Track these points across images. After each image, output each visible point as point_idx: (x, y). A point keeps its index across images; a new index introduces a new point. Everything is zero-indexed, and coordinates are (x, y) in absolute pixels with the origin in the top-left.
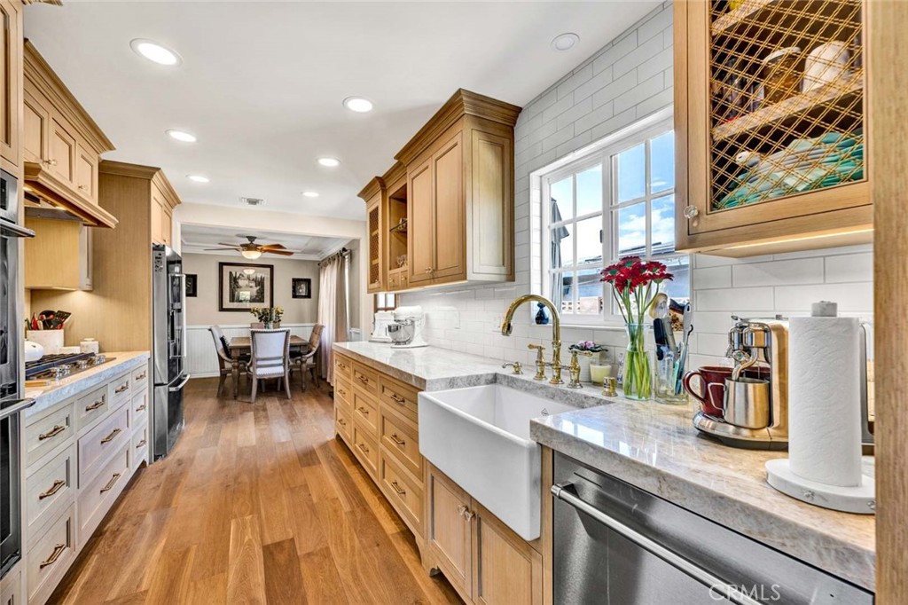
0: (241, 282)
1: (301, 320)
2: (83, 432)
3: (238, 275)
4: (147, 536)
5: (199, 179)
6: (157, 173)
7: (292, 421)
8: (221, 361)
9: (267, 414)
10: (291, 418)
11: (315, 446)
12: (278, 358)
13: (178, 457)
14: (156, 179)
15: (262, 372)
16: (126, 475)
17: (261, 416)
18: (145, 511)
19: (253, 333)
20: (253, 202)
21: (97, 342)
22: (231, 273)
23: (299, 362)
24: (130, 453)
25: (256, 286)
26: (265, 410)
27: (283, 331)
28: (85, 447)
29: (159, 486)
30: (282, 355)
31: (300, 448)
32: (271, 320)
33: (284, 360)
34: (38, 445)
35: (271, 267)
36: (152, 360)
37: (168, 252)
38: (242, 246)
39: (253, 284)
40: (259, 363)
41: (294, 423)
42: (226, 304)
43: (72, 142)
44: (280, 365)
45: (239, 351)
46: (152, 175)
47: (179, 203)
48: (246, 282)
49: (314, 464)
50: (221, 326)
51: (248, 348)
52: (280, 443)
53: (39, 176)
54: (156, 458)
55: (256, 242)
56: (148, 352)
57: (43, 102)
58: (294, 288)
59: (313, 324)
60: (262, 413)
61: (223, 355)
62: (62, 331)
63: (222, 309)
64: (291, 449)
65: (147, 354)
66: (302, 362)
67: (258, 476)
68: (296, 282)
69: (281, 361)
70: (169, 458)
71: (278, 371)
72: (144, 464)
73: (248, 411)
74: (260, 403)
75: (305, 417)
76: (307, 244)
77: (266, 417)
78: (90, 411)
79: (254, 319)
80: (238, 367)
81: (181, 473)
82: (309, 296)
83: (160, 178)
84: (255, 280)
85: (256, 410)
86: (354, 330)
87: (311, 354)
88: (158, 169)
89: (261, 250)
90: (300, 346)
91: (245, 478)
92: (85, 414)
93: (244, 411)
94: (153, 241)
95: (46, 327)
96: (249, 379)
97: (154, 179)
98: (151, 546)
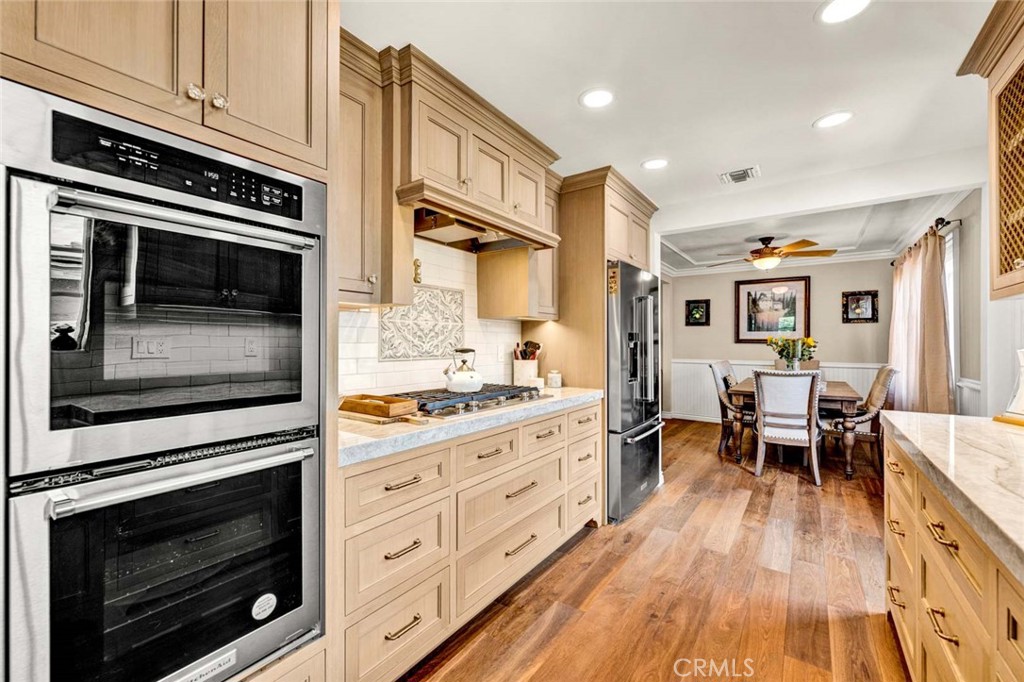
0: (762, 305)
1: (858, 356)
2: (467, 483)
3: (758, 297)
4: (535, 639)
5: (657, 164)
6: (610, 174)
7: (805, 532)
8: (724, 408)
9: (770, 503)
10: (808, 524)
11: (832, 614)
12: (800, 417)
13: (630, 529)
14: (610, 181)
15: (769, 433)
16: (551, 538)
17: (761, 503)
18: (556, 595)
19: (758, 375)
20: (740, 176)
21: (560, 375)
22: (749, 294)
23: (840, 426)
24: (565, 511)
25: (784, 308)
26: (770, 494)
27: (808, 375)
28: (468, 502)
29: (589, 564)
30: (806, 413)
31: (799, 599)
32: (794, 356)
33: (809, 420)
34: (381, 496)
35: (807, 280)
36: (607, 402)
37: (644, 277)
38: (753, 252)
39: (779, 306)
40: (769, 419)
41: (808, 537)
42: (745, 334)
43: (505, 159)
44: (802, 427)
45: (741, 398)
46: (604, 177)
47: (656, 209)
48: (770, 304)
49: (814, 661)
50: (731, 362)
51: (751, 396)
52: (766, 570)
53: (426, 192)
54: (610, 520)
55: (773, 244)
56: (602, 391)
57: (459, 119)
58: (846, 307)
59: (880, 366)
60: (763, 498)
61: (726, 401)
62: (535, 362)
63: (738, 340)
64: (781, 593)
65: (600, 394)
66: (846, 429)
67: (702, 624)
68: (851, 298)
69: (804, 422)
70: (623, 526)
71: (798, 437)
72: (591, 525)
73: (745, 487)
74: (768, 479)
75: (834, 533)
76: (862, 233)
77: (767, 508)
78: (482, 460)
79: (771, 354)
80: (741, 420)
81: (620, 557)
82: (874, 319)
83: (614, 178)
84: (782, 301)
85: (756, 491)
86: (966, 383)
87: (867, 417)
88: (609, 168)
89: (779, 255)
90: (842, 401)
91: (681, 617)
92: (476, 461)
93: (739, 486)
94: (607, 257)
95: (524, 358)
96: (754, 440)
97: (608, 181)
98: (524, 664)
